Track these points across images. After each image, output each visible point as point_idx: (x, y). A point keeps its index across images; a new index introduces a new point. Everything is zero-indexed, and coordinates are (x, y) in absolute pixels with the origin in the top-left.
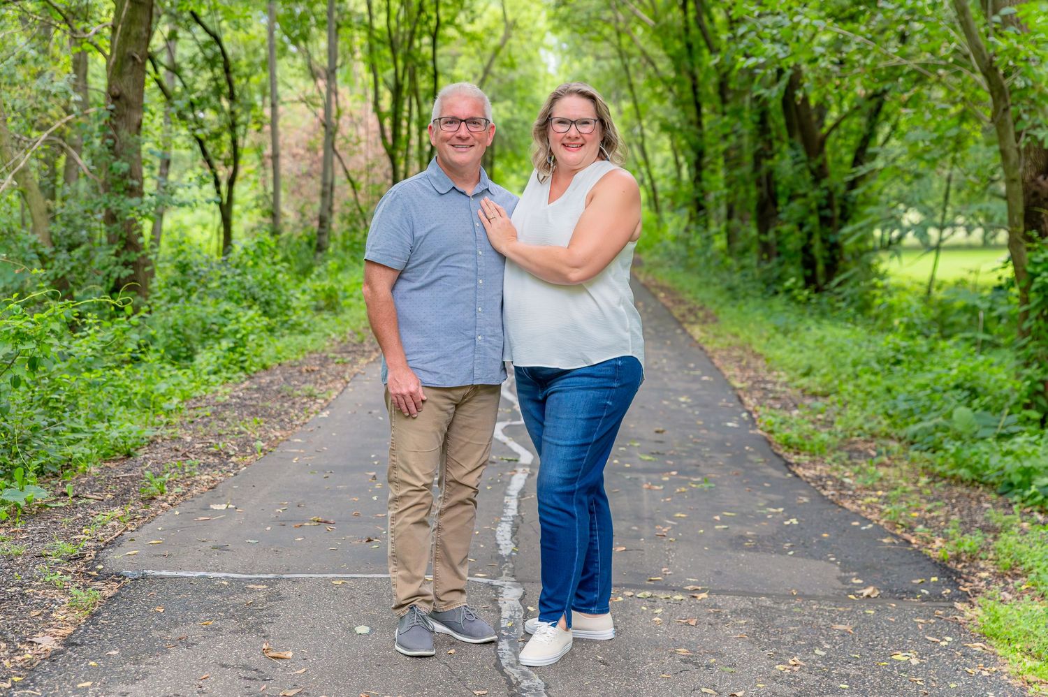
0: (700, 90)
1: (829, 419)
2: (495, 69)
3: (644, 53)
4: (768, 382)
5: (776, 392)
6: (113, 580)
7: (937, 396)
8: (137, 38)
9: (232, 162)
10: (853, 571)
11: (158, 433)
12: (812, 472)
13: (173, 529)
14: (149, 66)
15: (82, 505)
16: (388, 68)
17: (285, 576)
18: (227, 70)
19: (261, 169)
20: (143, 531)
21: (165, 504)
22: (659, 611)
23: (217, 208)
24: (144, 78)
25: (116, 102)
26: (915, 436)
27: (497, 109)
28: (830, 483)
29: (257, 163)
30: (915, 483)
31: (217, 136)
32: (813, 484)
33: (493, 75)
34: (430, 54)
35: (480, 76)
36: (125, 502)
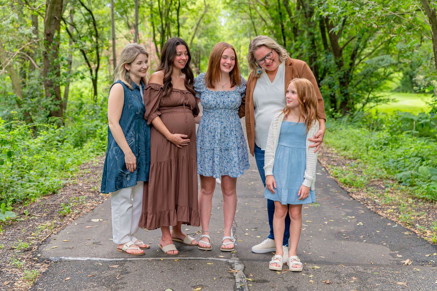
0: (285, 31)
1: (359, 170)
2: (202, 24)
3: (261, 17)
4: (328, 153)
5: (333, 158)
6: (45, 263)
7: (407, 160)
8: (57, 9)
9: (97, 62)
10: (397, 250)
11: (67, 182)
12: (360, 196)
13: (74, 233)
14: (62, 22)
15: (32, 220)
16: (159, 24)
17: (128, 259)
18: (95, 24)
19: (109, 65)
20: (60, 234)
21: (70, 219)
22: (311, 276)
23: (91, 81)
24: (60, 27)
25: (48, 37)
26: (401, 179)
27: (202, 40)
28: (369, 202)
29: (107, 63)
30: (407, 201)
31: (91, 51)
32: (362, 203)
33: (200, 27)
34: (176, 18)
35: (195, 27)
36: (52, 218)
